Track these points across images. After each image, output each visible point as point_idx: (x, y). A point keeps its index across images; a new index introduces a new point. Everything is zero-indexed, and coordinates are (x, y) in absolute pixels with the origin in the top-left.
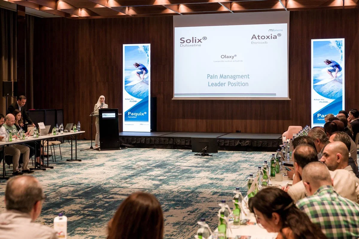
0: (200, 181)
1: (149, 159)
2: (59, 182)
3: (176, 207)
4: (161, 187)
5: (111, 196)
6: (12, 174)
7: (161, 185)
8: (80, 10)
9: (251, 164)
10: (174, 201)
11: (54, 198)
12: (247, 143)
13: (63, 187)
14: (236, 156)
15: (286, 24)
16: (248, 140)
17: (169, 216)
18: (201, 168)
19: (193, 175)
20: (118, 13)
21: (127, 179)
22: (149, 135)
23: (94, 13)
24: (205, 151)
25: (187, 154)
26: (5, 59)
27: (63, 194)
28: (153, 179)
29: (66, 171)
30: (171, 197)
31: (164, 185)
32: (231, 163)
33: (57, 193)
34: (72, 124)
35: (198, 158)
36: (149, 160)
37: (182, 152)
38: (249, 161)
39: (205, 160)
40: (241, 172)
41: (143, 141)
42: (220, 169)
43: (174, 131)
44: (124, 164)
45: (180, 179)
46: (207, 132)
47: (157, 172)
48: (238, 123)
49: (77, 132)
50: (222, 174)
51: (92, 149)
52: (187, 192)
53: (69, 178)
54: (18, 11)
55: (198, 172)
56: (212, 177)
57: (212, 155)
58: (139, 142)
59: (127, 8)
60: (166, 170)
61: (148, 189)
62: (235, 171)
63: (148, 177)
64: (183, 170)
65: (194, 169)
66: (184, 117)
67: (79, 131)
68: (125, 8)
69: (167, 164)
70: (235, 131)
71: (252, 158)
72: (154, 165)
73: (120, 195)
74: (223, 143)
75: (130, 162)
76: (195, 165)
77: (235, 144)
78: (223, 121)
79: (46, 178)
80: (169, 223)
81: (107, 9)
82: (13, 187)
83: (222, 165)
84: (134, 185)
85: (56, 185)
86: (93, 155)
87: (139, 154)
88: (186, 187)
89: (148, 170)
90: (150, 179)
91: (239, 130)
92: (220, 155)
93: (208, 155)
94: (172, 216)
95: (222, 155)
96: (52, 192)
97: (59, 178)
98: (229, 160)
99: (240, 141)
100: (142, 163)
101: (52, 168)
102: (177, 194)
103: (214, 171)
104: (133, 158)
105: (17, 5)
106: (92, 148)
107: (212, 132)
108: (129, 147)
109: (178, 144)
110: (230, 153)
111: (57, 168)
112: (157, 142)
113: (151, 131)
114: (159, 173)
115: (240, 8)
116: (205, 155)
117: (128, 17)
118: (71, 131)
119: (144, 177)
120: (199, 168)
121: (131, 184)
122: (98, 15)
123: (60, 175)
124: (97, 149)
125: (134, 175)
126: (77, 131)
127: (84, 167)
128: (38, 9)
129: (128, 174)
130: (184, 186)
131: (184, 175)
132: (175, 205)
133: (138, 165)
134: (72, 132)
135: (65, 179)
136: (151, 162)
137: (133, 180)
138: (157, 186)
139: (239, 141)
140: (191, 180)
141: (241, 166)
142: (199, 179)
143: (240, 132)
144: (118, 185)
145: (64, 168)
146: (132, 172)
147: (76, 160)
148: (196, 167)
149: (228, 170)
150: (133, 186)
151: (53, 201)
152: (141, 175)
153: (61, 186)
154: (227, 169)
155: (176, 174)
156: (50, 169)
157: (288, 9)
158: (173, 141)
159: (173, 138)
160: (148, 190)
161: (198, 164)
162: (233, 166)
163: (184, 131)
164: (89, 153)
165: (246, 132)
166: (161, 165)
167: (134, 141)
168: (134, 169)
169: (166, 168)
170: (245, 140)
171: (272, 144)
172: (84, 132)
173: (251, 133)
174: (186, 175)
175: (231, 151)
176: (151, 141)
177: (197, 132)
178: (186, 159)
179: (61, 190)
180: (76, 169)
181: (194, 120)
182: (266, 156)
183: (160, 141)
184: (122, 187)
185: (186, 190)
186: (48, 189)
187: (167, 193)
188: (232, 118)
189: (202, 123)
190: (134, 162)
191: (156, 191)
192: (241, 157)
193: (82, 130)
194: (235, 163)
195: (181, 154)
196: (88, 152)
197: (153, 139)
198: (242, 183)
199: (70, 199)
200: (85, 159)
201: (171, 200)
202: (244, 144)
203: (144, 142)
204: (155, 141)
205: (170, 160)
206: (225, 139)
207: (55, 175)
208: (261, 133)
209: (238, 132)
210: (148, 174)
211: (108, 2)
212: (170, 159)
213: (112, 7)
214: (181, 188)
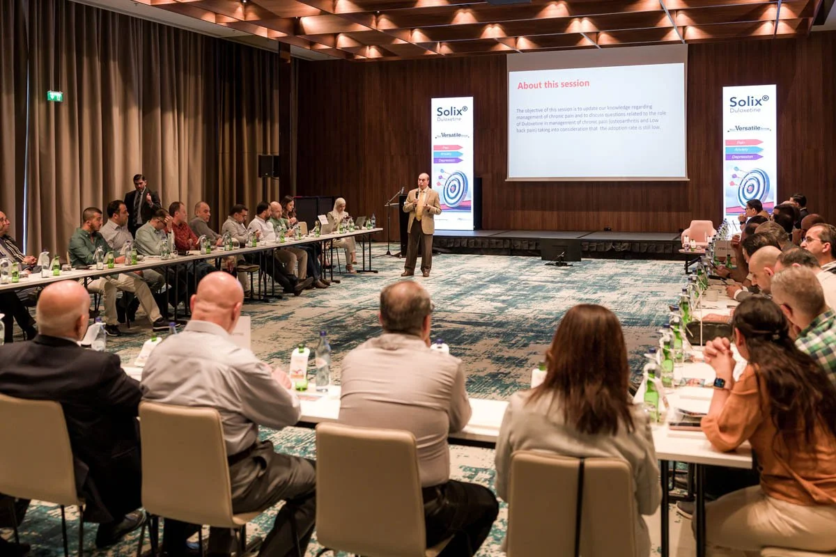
0: (564, 303)
1: (478, 270)
2: (354, 302)
3: (538, 341)
4: (506, 311)
5: (436, 324)
6: (282, 291)
7: (506, 308)
8: (368, 47)
9: (636, 278)
10: (532, 331)
11: (353, 325)
12: (624, 247)
13: (363, 310)
14: (609, 267)
15: (683, 64)
16: (625, 241)
17: (531, 354)
18: (560, 284)
19: (551, 294)
20: (425, 51)
21: (452, 299)
22: (472, 234)
23: (389, 52)
24: (562, 259)
25: (533, 263)
26: (259, 123)
27: (364, 319)
28: (492, 300)
29: (359, 286)
30: (526, 326)
31: (510, 309)
32: (604, 277)
33: (355, 319)
34: (365, 218)
35: (552, 269)
36: (478, 272)
37: (525, 260)
38: (631, 274)
39: (563, 272)
40: (624, 290)
41: (464, 243)
42: (590, 285)
43: (508, 229)
44: (443, 278)
45: (533, 299)
46: (559, 230)
47: (494, 289)
48: (607, 216)
49: (372, 229)
50: (594, 293)
51: (388, 256)
52: (549, 319)
53: (368, 297)
54: (281, 51)
55: (559, 290)
56: (581, 297)
57: (572, 265)
58: (458, 245)
59: (439, 45)
60: (508, 286)
61: (489, 314)
62: (613, 289)
63: (484, 296)
64: (534, 287)
65: (550, 286)
66: (523, 207)
67: (374, 228)
68: (436, 44)
69: (507, 278)
70: (602, 229)
71: (635, 269)
72: (488, 279)
73: (449, 322)
74: (587, 247)
75: (450, 274)
76: (550, 279)
77: (605, 248)
78: (583, 214)
79: (333, 296)
80: (534, 364)
81: (410, 45)
82: (390, 301)
83: (591, 280)
84: (466, 308)
85: (352, 307)
86: (392, 264)
87: (461, 264)
88: (545, 311)
89: (480, 287)
90: (487, 299)
91: (610, 226)
92: (585, 265)
93: (566, 265)
94: (535, 353)
95: (588, 265)
96: (348, 317)
97: (352, 296)
98: (599, 272)
99: (613, 245)
100: (469, 277)
101: (338, 282)
102: (534, 321)
103: (581, 288)
104: (453, 269)
105: (279, 42)
106: (388, 253)
107: (567, 230)
108: (442, 253)
109: (518, 248)
110: (599, 262)
111: (345, 282)
112: (486, 246)
113: (475, 229)
114: (498, 290)
115: (611, 40)
116: (562, 265)
117: (439, 58)
118: (363, 228)
119: (477, 296)
120: (556, 285)
121: (461, 306)
122: (395, 55)
123: (352, 293)
124: (397, 256)
125: (462, 294)
126: (371, 227)
127: (384, 281)
128: (308, 48)
129: (453, 292)
130: (541, 311)
131: (537, 294)
132: (536, 337)
133: (463, 279)
134: (364, 230)
135: (361, 298)
136: (482, 275)
137: (463, 301)
138: (501, 310)
139: (611, 244)
140: (551, 302)
141: (620, 281)
142: (561, 300)
143: (610, 230)
144: (443, 308)
145: (356, 283)
146: (458, 289)
147: (370, 271)
148: (552, 282)
149: (602, 288)
150: (465, 310)
151: (353, 329)
152: (472, 294)
153: (359, 309)
154: (600, 286)
155: (525, 293)
156: (334, 283)
157: (686, 41)
158: (511, 244)
159: (510, 239)
160: (489, 316)
161: (555, 278)
162: (609, 282)
163: (523, 229)
164: (386, 262)
165: (619, 230)
166: (499, 280)
167: (451, 243)
168: (459, 284)
169: (506, 283)
170: (621, 242)
171: (663, 247)
172: (382, 229)
173: (628, 231)
174: (540, 294)
175: (600, 258)
176: (476, 243)
177: (543, 230)
178: (534, 270)
179: (361, 314)
180: (374, 285)
181: (539, 213)
182: (656, 266)
183: (490, 243)
184: (450, 311)
185: (547, 317)
186: (342, 313)
187: (519, 321)
188: (598, 210)
189: (552, 217)
190: (457, 275)
191: (501, 317)
192: (617, 268)
193: (377, 227)
194: (611, 277)
195: (524, 263)
196: (384, 259)
197: (479, 240)
198: (629, 306)
199: (377, 327)
200: (382, 270)
201: (527, 331)
202: (619, 248)
203: (465, 246)
204: (482, 244)
205: (509, 272)
206: (590, 241)
207: (345, 293)
208: (644, 232)
209: (607, 230)
210: (482, 292)
211: (411, 35)
212: (510, 270)
213: (418, 43)
214: (538, 313)
